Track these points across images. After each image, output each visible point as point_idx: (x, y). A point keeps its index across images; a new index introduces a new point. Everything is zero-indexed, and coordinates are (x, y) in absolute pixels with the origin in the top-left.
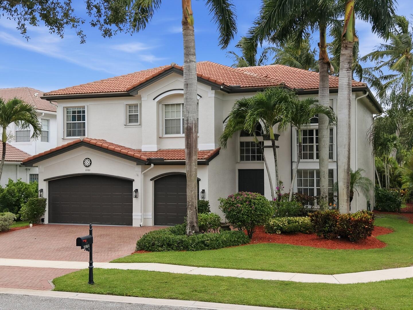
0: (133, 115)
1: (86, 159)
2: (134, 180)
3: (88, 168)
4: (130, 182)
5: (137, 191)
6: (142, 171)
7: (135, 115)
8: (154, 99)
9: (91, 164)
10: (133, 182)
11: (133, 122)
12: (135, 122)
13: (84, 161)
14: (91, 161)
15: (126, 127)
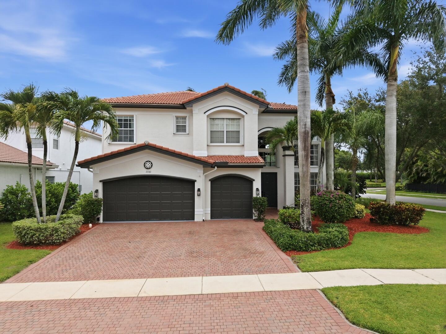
0: (180, 125)
1: (147, 161)
2: (196, 181)
3: (149, 170)
4: (192, 182)
5: (199, 190)
6: (204, 173)
7: (182, 125)
8: (205, 113)
9: (152, 166)
10: (196, 183)
11: (180, 132)
12: (182, 132)
13: (145, 164)
14: (152, 163)
15: (174, 135)
